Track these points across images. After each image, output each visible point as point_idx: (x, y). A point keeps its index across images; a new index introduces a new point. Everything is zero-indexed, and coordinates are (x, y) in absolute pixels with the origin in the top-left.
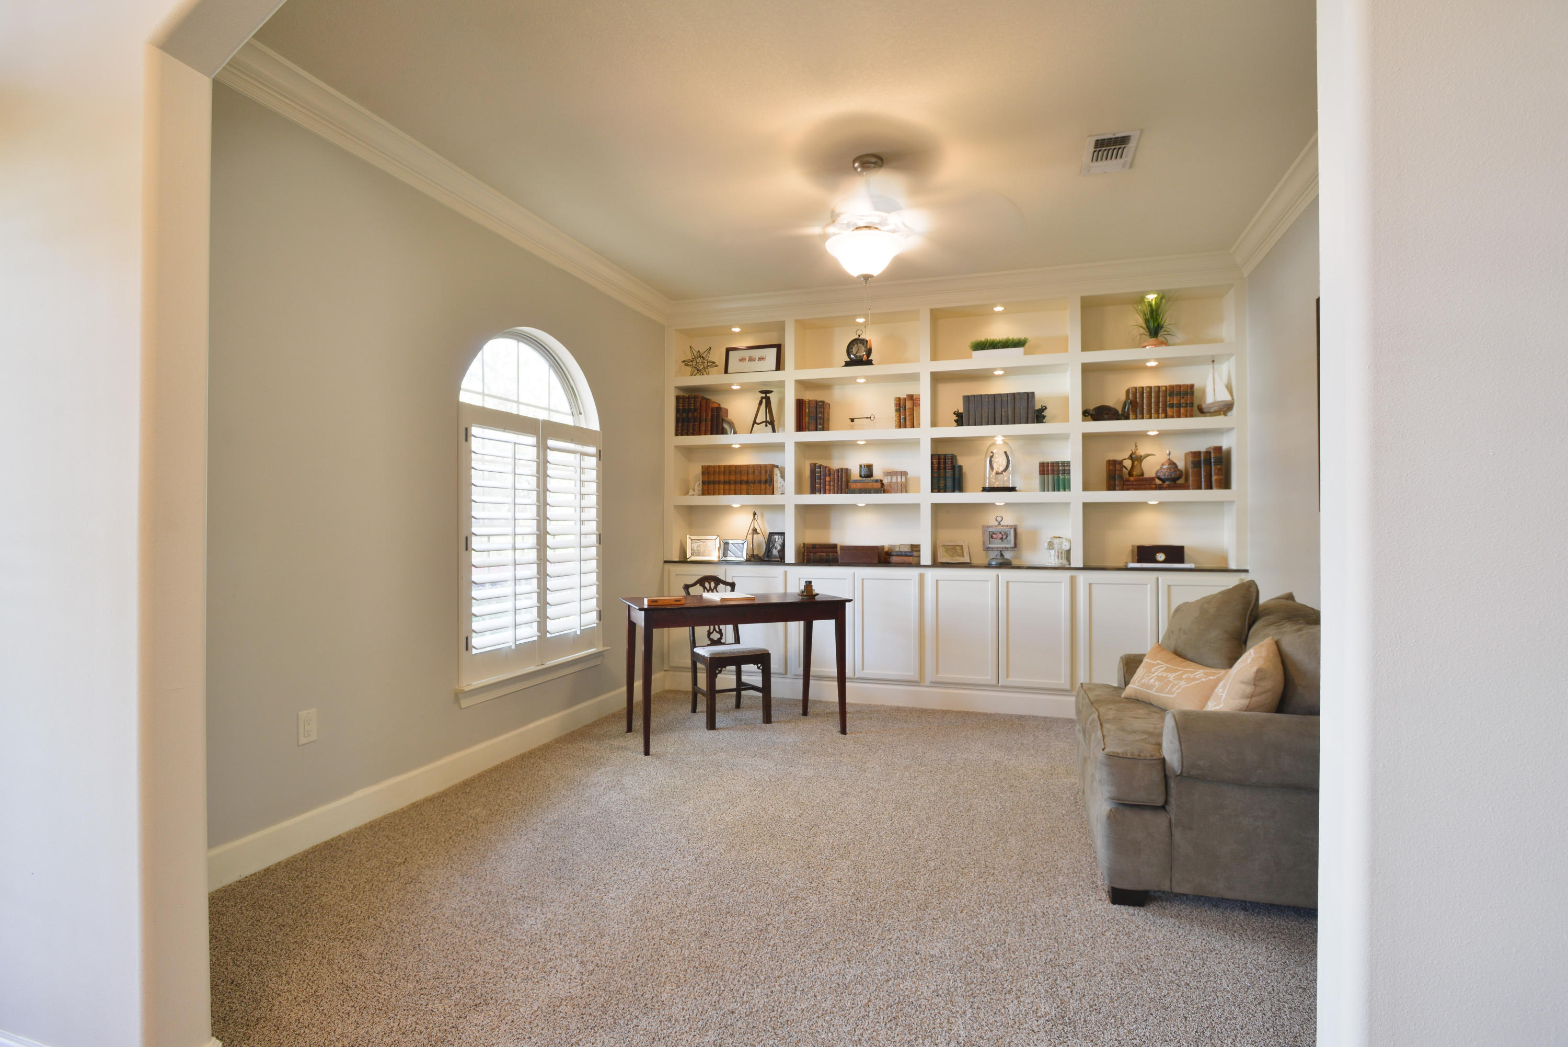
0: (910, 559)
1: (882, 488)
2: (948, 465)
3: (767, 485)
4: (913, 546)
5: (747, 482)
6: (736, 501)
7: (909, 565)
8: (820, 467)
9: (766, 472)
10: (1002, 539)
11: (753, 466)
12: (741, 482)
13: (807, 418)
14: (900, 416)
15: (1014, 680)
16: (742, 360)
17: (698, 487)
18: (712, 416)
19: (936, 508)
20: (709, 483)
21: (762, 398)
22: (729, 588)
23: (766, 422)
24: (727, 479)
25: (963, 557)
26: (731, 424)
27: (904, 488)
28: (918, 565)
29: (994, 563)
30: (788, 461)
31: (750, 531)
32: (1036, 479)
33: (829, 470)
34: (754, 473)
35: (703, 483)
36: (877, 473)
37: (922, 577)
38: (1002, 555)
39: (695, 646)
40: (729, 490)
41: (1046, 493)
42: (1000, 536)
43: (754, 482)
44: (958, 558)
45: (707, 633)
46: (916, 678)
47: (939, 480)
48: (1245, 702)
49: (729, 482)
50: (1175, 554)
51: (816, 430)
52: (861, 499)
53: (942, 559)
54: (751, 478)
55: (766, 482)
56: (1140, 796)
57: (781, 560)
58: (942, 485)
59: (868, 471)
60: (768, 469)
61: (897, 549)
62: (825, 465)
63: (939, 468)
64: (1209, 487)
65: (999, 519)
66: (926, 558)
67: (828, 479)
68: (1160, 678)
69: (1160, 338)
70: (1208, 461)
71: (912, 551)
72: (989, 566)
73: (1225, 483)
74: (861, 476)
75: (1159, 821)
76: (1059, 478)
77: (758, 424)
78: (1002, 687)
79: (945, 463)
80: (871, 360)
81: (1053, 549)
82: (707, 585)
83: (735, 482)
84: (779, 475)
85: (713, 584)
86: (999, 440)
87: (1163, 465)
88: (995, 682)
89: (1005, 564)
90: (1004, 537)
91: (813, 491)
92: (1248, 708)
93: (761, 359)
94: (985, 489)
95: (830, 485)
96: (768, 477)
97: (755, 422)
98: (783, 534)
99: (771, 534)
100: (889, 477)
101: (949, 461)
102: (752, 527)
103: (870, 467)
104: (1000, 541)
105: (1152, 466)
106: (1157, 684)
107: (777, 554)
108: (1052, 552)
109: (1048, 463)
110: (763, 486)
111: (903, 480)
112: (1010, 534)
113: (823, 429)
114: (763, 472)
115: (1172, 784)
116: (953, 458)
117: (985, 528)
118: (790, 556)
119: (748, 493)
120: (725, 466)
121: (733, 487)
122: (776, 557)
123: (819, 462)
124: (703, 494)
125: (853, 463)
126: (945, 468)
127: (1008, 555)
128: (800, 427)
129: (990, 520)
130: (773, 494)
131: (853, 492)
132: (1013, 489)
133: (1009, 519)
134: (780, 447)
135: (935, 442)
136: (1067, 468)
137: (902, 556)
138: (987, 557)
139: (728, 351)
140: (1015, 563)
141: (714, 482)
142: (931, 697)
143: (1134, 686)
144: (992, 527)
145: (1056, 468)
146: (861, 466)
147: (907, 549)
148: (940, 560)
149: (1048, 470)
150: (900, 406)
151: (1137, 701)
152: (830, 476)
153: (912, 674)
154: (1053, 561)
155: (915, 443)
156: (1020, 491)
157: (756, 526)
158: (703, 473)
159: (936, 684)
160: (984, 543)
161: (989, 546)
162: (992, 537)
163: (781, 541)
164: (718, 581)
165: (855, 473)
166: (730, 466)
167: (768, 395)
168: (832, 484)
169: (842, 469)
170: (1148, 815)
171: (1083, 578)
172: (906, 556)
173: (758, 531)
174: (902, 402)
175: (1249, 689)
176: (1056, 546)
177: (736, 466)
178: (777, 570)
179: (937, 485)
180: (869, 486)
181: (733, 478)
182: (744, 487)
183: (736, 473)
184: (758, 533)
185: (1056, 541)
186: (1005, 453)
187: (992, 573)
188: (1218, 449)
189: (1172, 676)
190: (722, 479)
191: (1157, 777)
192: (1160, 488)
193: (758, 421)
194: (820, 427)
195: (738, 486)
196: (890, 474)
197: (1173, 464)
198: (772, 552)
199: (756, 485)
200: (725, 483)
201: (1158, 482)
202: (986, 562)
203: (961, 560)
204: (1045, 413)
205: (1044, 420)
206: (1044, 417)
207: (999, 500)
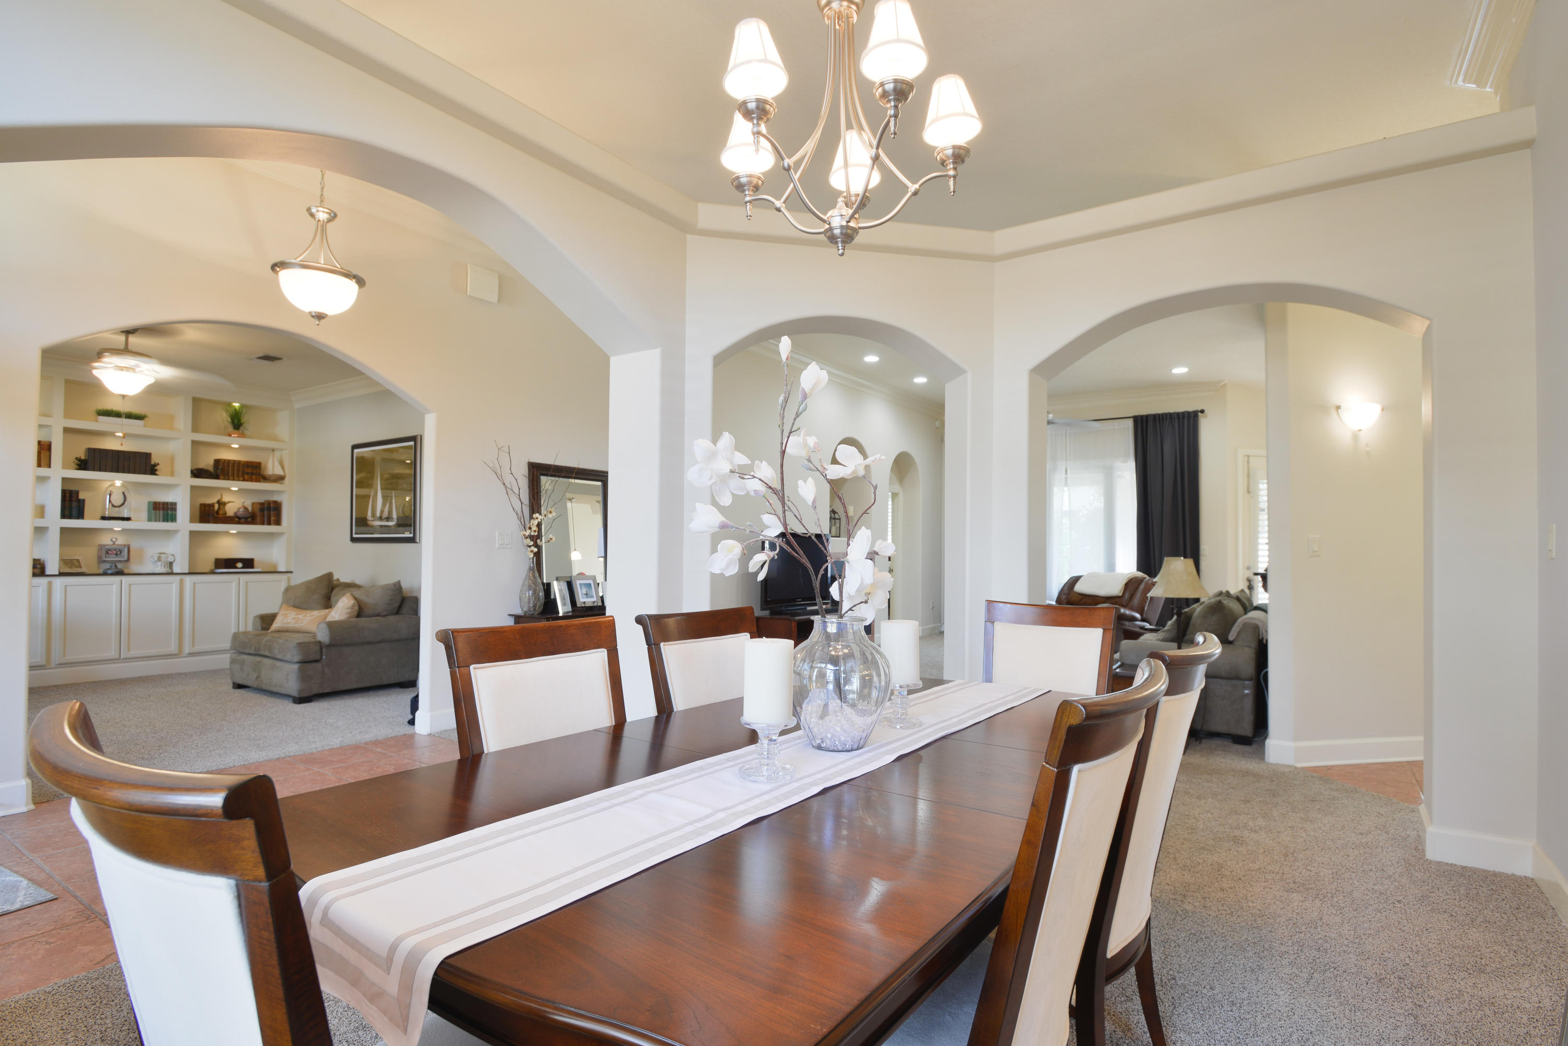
2: (74, 499)
4: (38, 561)
7: (37, 576)
10: (116, 554)
15: (133, 653)
19: (63, 530)
25: (81, 567)
28: (44, 575)
29: (108, 572)
32: (145, 515)
37: (50, 584)
38: (116, 566)
41: (152, 523)
42: (115, 552)
44: (76, 569)
46: (44, 663)
47: (67, 509)
48: (347, 616)
50: (248, 563)
53: (66, 570)
56: (312, 657)
58: (69, 513)
63: (66, 500)
64: (269, 524)
65: (114, 540)
66: (52, 569)
68: (294, 618)
69: (241, 431)
70: (269, 509)
71: (39, 565)
72: (105, 574)
73: (278, 522)
75: (319, 665)
76: (168, 513)
78: (123, 659)
79: (71, 497)
81: (158, 561)
86: (118, 483)
87: (240, 509)
88: (118, 657)
89: (120, 573)
90: (118, 552)
92: (349, 618)
94: (104, 518)
101: (75, 496)
104: (115, 556)
105: (231, 510)
106: (293, 621)
108: (160, 563)
109: (161, 503)
112: (124, 551)
115: (324, 650)
116: (77, 493)
117: (101, 547)
126: (72, 500)
127: (120, 566)
129: (106, 540)
132: (128, 519)
133: (121, 541)
135: (64, 480)
136: (174, 507)
138: (102, 567)
140: (126, 571)
142: (58, 676)
143: (276, 625)
144: (108, 545)
145: (165, 506)
148: (64, 571)
149: (159, 507)
151: (278, 631)
153: (41, 660)
154: (160, 569)
155: (48, 480)
156: (134, 521)
159: (64, 667)
160: (100, 558)
161: (105, 559)
162: (108, 553)
170: (314, 665)
171: (188, 580)
175: (349, 611)
176: (163, 559)
179: (65, 513)
185: (163, 556)
186: (123, 493)
187: (116, 578)
188: (275, 502)
189: (301, 616)
191: (318, 648)
192: (239, 523)
197: (246, 509)
201: (237, 519)
202: (101, 571)
203: (79, 570)
204: (158, 468)
205: (157, 473)
206: (156, 470)
207: (117, 526)
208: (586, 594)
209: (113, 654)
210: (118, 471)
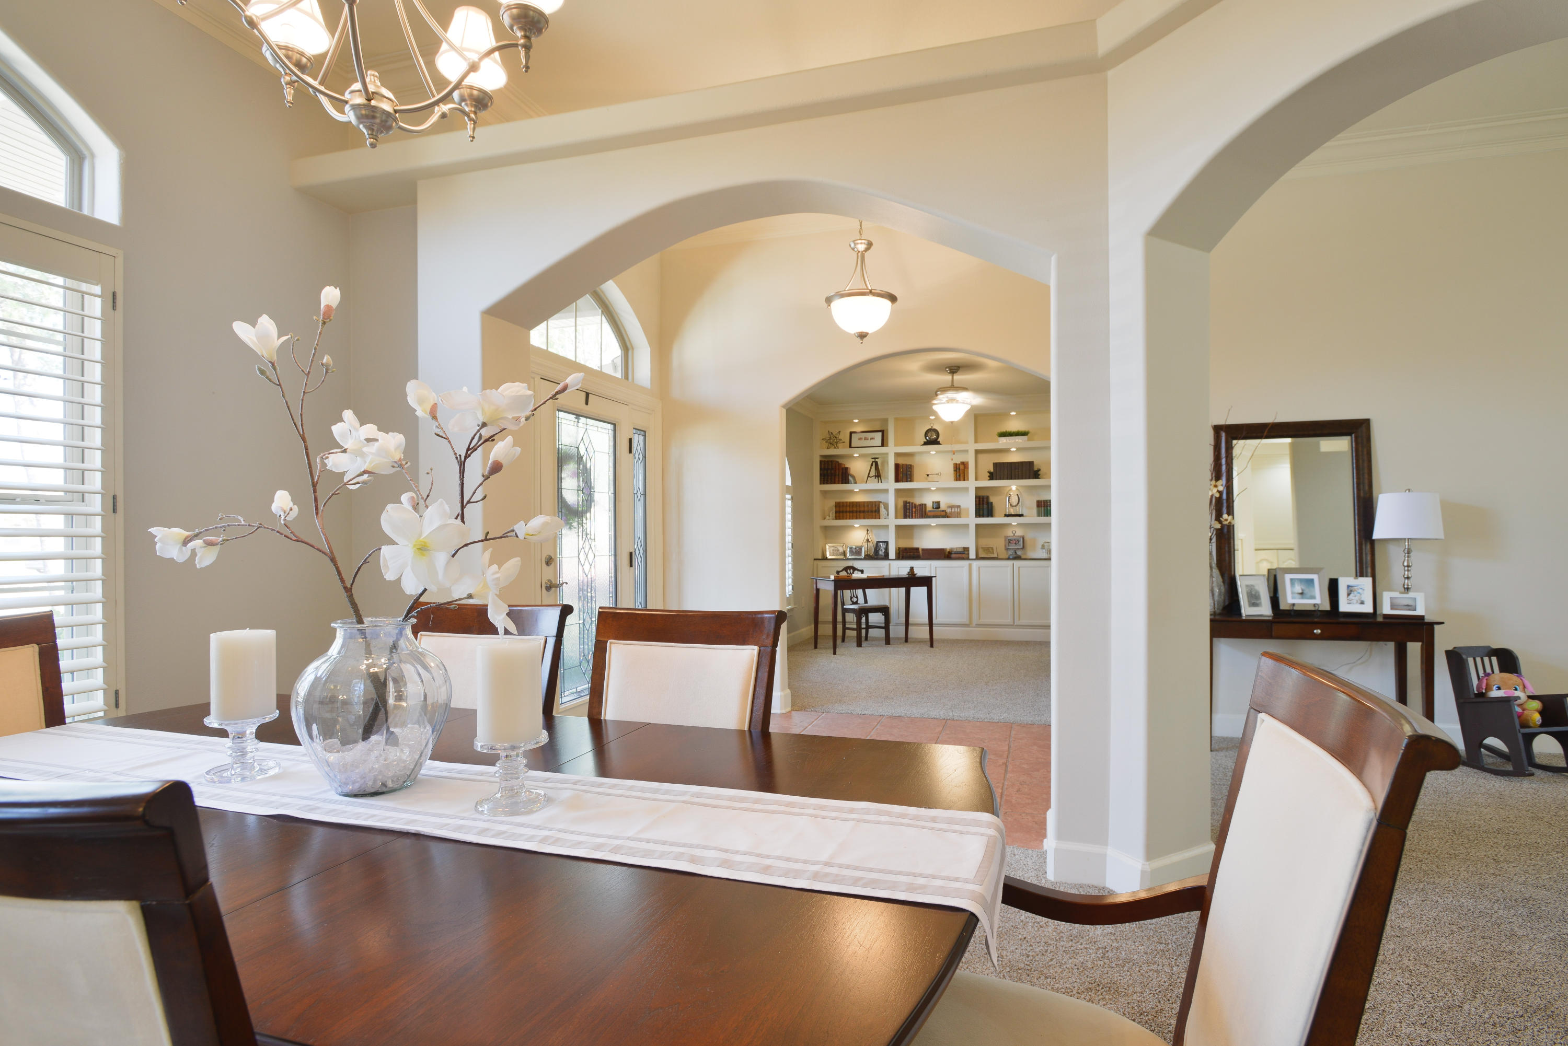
0: (964, 556)
1: (945, 515)
2: (985, 502)
3: (877, 513)
4: (964, 548)
5: (864, 512)
6: (857, 523)
7: (963, 559)
8: (909, 503)
9: (876, 506)
10: (1015, 543)
11: (868, 502)
12: (860, 512)
13: (901, 475)
14: (957, 474)
15: (1024, 621)
16: (860, 439)
17: (833, 514)
18: (842, 472)
19: (977, 526)
20: (840, 512)
21: (873, 462)
22: (860, 572)
23: (875, 476)
24: (851, 510)
25: (994, 553)
26: (853, 477)
27: (958, 515)
28: (968, 559)
29: (1011, 557)
30: (891, 499)
31: (865, 540)
32: (1035, 510)
33: (915, 505)
34: (868, 506)
35: (836, 512)
36: (943, 506)
37: (970, 566)
38: (1016, 553)
39: (844, 605)
40: (853, 516)
41: (1040, 518)
42: (1015, 542)
43: (868, 512)
44: (991, 555)
45: (850, 598)
46: (967, 622)
47: (979, 511)
49: (853, 512)
51: (907, 482)
52: (933, 522)
53: (981, 555)
54: (866, 509)
55: (875, 511)
57: (886, 557)
58: (981, 513)
59: (937, 505)
60: (877, 504)
61: (955, 550)
62: (911, 502)
63: (979, 504)
65: (1014, 532)
66: (972, 555)
67: (914, 510)
71: (964, 551)
72: (1009, 559)
74: (933, 508)
76: (1045, 510)
77: (871, 477)
78: (1015, 626)
79: (983, 501)
80: (939, 441)
81: (1044, 549)
82: (848, 571)
83: (856, 512)
84: (883, 507)
85: (852, 571)
86: (1014, 488)
88: (1012, 623)
89: (1017, 558)
90: (1017, 542)
91: (905, 517)
93: (872, 439)
94: (1006, 516)
95: (915, 513)
96: (877, 508)
97: (868, 476)
98: (887, 543)
99: (878, 542)
100: (950, 509)
101: (985, 500)
102: (866, 538)
103: (938, 503)
104: (1014, 545)
107: (883, 554)
108: (1044, 550)
109: (1041, 501)
110: (874, 514)
111: (959, 510)
112: (1020, 540)
113: (911, 481)
114: (874, 505)
116: (988, 497)
117: (1006, 537)
118: (892, 554)
119: (864, 518)
120: (850, 502)
121: (855, 514)
122: (882, 556)
123: (908, 500)
124: (836, 519)
125: (928, 500)
126: (983, 504)
127: (1019, 553)
128: (897, 480)
129: (1009, 533)
130: (880, 519)
131: (929, 517)
133: (1019, 532)
134: (886, 491)
135: (977, 489)
136: (1049, 504)
137: (957, 554)
138: (1007, 554)
139: (851, 433)
140: (1023, 557)
141: (843, 512)
142: (976, 633)
144: (1010, 536)
145: (1045, 504)
146: (933, 502)
147: (960, 550)
148: (980, 556)
149: (1041, 505)
150: (956, 468)
152: (915, 508)
153: (965, 620)
154: (1043, 556)
155: (966, 489)
156: (1026, 516)
157: (869, 538)
158: (836, 506)
159: (978, 625)
160: (1005, 546)
161: (1009, 547)
162: (1010, 542)
163: (884, 546)
164: (854, 569)
165: (930, 506)
166: (853, 502)
167: (876, 460)
168: (916, 512)
169: (922, 504)
172: (960, 554)
173: (870, 540)
174: (958, 466)
176: (1046, 547)
177: (857, 502)
178: (885, 563)
179: (979, 514)
180: (939, 514)
181: (855, 509)
182: (862, 514)
183: (856, 506)
184: (869, 542)
185: (1046, 544)
186: (1017, 495)
187: (1010, 563)
190: (848, 509)
193: (870, 475)
194: (909, 480)
195: (858, 514)
196: (951, 507)
198: (879, 553)
199: (869, 513)
200: (850, 512)
202: (1007, 557)
204: (1040, 473)
205: (1040, 477)
206: (1039, 475)
207: (1014, 521)
208: (1302, 594)
209: (1009, 621)
210: (1011, 479)
